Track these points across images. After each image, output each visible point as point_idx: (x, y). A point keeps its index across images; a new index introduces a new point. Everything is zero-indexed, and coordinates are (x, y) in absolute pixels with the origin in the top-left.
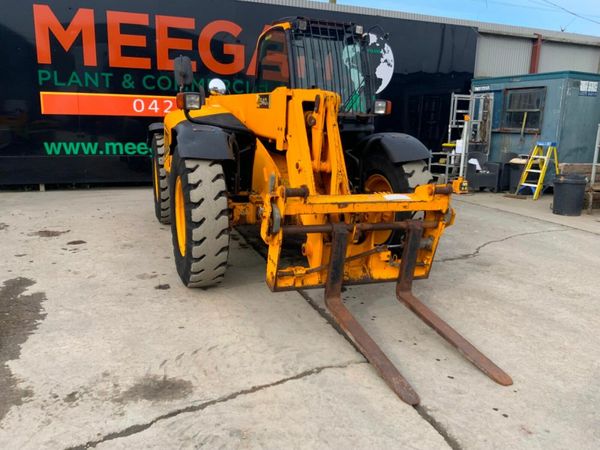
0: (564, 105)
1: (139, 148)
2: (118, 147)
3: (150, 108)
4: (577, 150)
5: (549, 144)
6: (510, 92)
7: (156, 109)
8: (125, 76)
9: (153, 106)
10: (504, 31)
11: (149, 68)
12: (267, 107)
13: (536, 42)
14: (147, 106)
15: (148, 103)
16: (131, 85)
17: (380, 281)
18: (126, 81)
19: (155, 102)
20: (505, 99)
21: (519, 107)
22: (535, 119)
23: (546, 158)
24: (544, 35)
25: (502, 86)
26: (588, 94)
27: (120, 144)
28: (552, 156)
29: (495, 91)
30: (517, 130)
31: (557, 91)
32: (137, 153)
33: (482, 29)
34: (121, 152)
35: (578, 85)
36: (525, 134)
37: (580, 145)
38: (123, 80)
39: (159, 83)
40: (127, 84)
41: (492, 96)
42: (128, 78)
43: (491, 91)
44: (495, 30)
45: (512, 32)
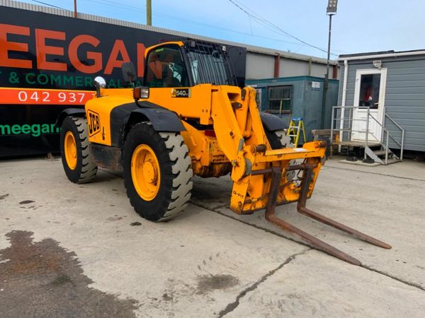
0: (305, 96)
1: (23, 129)
2: (6, 129)
3: (32, 98)
4: (312, 122)
5: (299, 119)
6: (270, 88)
7: (37, 99)
8: (12, 73)
9: (34, 96)
10: (260, 51)
11: (31, 67)
12: (187, 96)
13: (277, 58)
14: (29, 96)
15: (30, 94)
16: (17, 81)
17: (291, 202)
18: (12, 77)
19: (36, 93)
20: (268, 92)
21: (277, 97)
22: (288, 105)
23: (298, 128)
24: (281, 54)
25: (265, 85)
26: (316, 89)
27: (8, 127)
28: (301, 127)
29: (262, 88)
30: (277, 111)
31: (300, 87)
32: (22, 133)
33: (248, 49)
34: (9, 132)
35: (311, 84)
36: (282, 114)
37: (314, 119)
38: (10, 76)
39: (38, 79)
40: (13, 80)
41: (260, 91)
42: (14, 75)
43: (259, 88)
44: (256, 50)
45: (264, 51)
